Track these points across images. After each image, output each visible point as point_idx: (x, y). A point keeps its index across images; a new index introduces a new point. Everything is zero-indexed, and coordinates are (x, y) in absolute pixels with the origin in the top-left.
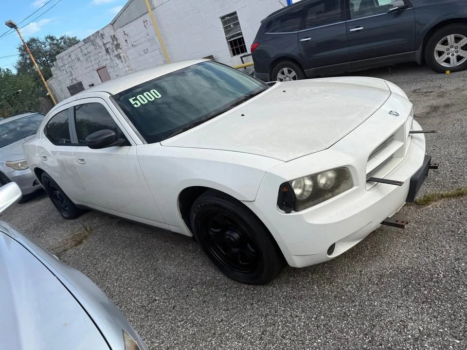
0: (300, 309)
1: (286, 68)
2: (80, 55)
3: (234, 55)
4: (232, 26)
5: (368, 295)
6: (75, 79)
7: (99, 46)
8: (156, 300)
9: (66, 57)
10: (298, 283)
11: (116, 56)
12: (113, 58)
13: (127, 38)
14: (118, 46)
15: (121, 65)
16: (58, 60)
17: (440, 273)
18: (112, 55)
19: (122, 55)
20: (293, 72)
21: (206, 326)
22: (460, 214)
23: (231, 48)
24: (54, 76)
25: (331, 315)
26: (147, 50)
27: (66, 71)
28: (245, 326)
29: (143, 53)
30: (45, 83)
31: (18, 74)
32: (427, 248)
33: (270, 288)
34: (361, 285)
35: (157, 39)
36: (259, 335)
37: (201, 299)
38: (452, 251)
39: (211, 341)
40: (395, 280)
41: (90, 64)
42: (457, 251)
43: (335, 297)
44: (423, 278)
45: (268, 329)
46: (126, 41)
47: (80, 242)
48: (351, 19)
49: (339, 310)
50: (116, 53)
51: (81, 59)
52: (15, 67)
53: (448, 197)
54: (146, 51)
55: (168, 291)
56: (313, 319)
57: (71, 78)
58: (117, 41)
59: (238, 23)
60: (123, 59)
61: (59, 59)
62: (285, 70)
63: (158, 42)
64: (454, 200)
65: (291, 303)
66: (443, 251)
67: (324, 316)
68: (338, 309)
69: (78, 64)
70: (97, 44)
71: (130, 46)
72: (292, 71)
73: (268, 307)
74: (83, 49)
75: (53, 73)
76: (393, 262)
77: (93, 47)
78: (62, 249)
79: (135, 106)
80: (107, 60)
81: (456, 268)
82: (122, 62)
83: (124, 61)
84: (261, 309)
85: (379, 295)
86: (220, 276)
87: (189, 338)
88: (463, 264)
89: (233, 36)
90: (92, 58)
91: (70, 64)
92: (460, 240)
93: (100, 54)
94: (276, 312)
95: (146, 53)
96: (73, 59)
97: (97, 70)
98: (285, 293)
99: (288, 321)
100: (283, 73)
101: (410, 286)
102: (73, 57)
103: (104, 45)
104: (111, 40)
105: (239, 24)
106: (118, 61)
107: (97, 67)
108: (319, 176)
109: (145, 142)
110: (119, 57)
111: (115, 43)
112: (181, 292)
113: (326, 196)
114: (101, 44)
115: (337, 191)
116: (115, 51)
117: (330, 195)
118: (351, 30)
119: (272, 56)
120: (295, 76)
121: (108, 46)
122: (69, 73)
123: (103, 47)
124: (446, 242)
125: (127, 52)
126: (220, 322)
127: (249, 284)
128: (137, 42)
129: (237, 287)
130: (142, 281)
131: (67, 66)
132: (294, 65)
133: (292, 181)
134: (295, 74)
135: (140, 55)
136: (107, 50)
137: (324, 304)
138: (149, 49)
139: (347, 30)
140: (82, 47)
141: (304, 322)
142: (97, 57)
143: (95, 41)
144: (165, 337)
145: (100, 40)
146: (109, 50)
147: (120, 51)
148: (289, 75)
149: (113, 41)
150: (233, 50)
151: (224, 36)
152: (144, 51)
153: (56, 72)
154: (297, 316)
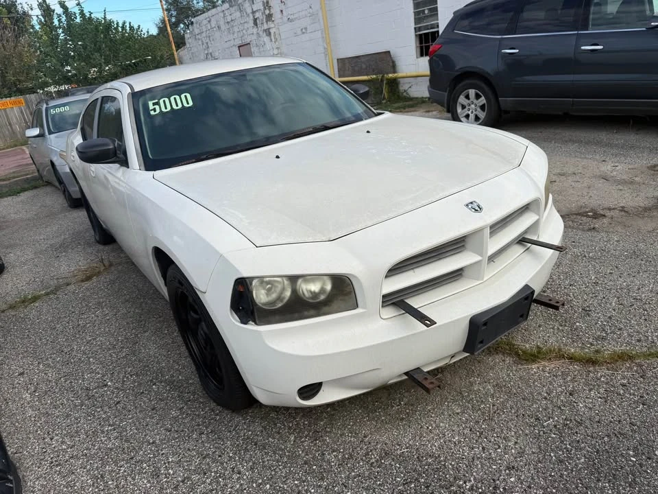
0: (251, 464)
1: (474, 90)
2: (222, 23)
3: (422, 55)
4: (426, 12)
5: (348, 478)
6: (211, 54)
7: (246, 13)
8: (106, 385)
9: (205, 22)
10: (275, 424)
11: (265, 31)
12: (261, 33)
13: (283, 7)
14: (269, 17)
15: (269, 45)
16: (195, 25)
17: (470, 481)
18: (260, 29)
19: (272, 31)
20: (483, 98)
21: (131, 443)
22: (571, 394)
23: (418, 45)
24: (188, 45)
25: (280, 487)
26: (306, 29)
27: (202, 41)
28: (172, 461)
29: (299, 32)
30: (175, 53)
31: (158, 34)
32: (481, 433)
33: (238, 419)
34: (351, 456)
35: (320, 14)
36: (178, 481)
37: (153, 403)
38: (513, 451)
39: (121, 467)
40: (399, 468)
41: (231, 37)
42: (521, 453)
43: (306, 463)
44: (440, 480)
45: (193, 477)
46: (282, 11)
47: (88, 278)
48: (588, 30)
49: (296, 484)
50: (266, 27)
51: (223, 27)
52: (157, 25)
53: (571, 358)
54: (304, 31)
55: (127, 378)
56: (254, 485)
57: (206, 52)
58: (269, 10)
59: (436, 9)
60: (273, 37)
61: (197, 23)
62: (472, 92)
63: (321, 21)
64: (578, 368)
65: (246, 450)
66: (499, 447)
67: (271, 486)
68: (296, 482)
69: (217, 34)
70: (245, 9)
71: (286, 19)
72: (481, 97)
73: (216, 445)
74: (227, 14)
75: (186, 41)
76: (417, 438)
77: (238, 14)
78: (66, 281)
79: (152, 113)
80: (253, 34)
81: (498, 482)
82: (271, 40)
83: (273, 40)
84: (206, 445)
85: (362, 482)
86: (195, 380)
87: (102, 452)
88: (512, 479)
89: (426, 28)
90: (236, 29)
91: (208, 32)
92: (538, 437)
93: (246, 25)
94: (220, 456)
95: (303, 33)
96: (213, 26)
97: (239, 47)
98: (250, 433)
99: (224, 475)
100: (467, 97)
101: (413, 485)
102: (213, 23)
103: (253, 12)
104: (262, 8)
105: (437, 11)
106: (266, 39)
107: (239, 42)
108: (300, 281)
109: (143, 167)
110: (268, 32)
111: (267, 12)
112: (140, 384)
113: (306, 313)
114: (249, 11)
115: (326, 309)
116: (265, 23)
117: (312, 312)
118: (583, 48)
119: (457, 68)
120: (484, 105)
121: (257, 15)
122: (205, 44)
123: (251, 16)
124: (515, 433)
125: (280, 28)
126: (150, 444)
127: (218, 404)
128: (296, 16)
129: (202, 403)
130: (110, 354)
131: (204, 35)
132: (486, 88)
133: (252, 278)
134: (485, 101)
135: (296, 35)
136: (255, 20)
137: (284, 467)
138: (308, 27)
139: (577, 46)
140: (226, 12)
141: (241, 485)
142: (241, 27)
143: (242, 6)
144: (79, 440)
145: (249, 5)
146: (258, 21)
147: (271, 25)
148: (475, 101)
149: (265, 9)
150: (421, 48)
151: (413, 25)
152: (302, 30)
153: (190, 40)
154: (239, 473)
